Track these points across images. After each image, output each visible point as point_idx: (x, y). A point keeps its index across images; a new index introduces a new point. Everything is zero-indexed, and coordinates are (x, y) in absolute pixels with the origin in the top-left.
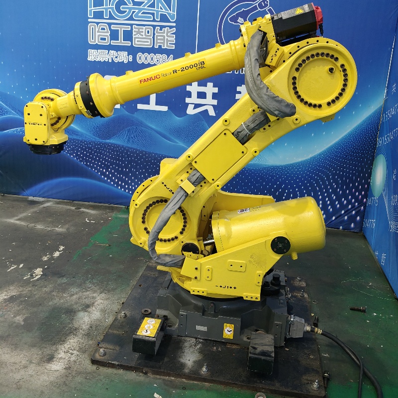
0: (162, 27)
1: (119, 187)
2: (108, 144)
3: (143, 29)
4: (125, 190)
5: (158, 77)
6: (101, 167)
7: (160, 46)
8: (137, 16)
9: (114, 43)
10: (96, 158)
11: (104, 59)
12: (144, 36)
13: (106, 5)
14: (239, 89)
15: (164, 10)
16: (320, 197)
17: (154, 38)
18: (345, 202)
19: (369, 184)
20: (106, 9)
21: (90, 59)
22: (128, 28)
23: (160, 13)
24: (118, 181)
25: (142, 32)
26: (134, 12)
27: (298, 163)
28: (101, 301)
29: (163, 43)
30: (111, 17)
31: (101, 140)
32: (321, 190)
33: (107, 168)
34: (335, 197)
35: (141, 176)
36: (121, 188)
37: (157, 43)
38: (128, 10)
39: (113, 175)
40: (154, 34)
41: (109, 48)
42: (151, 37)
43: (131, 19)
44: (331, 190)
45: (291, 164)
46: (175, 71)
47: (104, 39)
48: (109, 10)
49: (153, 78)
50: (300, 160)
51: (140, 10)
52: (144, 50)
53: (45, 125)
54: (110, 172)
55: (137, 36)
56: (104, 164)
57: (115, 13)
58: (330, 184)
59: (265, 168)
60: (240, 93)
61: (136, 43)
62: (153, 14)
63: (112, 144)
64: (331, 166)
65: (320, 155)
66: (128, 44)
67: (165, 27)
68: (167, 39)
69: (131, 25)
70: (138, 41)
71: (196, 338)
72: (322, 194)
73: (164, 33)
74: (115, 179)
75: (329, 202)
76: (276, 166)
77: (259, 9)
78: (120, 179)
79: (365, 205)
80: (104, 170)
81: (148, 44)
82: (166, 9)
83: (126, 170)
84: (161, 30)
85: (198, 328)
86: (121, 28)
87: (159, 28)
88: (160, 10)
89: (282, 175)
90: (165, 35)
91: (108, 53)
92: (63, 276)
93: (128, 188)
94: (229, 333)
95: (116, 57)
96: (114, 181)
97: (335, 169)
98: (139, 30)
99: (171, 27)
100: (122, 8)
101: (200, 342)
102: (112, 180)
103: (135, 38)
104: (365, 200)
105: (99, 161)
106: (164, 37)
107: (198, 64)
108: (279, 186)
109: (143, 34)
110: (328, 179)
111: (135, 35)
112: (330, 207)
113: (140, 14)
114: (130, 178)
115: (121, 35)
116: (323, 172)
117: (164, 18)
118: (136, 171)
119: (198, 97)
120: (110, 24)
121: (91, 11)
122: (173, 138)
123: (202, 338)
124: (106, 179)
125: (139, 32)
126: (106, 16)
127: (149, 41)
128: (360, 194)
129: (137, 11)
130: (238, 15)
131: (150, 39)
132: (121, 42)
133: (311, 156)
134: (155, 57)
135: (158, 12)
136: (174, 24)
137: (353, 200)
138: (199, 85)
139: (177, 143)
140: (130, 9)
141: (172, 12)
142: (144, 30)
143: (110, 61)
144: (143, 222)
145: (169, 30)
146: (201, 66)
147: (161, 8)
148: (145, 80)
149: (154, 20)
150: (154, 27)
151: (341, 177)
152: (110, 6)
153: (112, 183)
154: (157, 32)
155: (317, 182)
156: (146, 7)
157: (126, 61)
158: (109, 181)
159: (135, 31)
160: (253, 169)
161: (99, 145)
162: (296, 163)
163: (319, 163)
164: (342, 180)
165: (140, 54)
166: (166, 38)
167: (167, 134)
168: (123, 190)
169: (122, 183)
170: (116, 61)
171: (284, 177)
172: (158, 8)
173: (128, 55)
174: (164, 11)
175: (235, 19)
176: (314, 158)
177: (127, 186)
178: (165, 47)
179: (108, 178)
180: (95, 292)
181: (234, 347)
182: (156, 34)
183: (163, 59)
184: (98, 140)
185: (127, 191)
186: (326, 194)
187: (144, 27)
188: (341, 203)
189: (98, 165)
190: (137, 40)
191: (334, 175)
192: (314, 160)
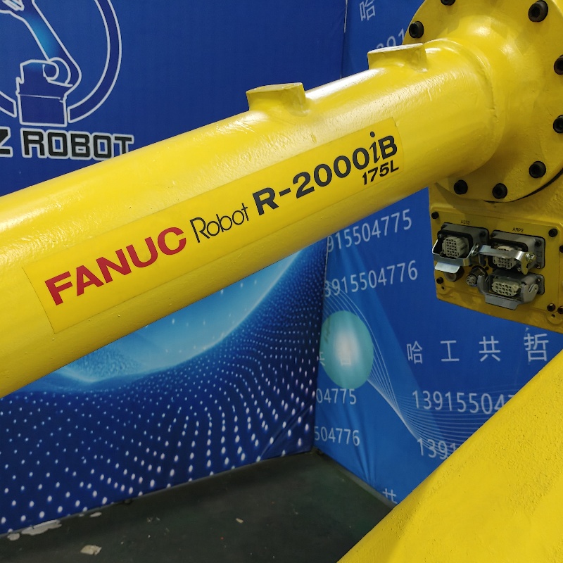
16: (248, 410)
18: (286, 406)
19: (317, 364)
27: (203, 355)
32: (247, 398)
34: (270, 404)
44: (263, 393)
45: (189, 362)
50: (205, 348)
58: (262, 382)
59: (136, 383)
64: (259, 348)
65: (239, 330)
72: (250, 405)
75: (261, 415)
76: (160, 373)
79: (314, 402)
89: (174, 388)
97: (267, 352)
104: (314, 393)
108: (171, 414)
110: (258, 374)
112: (264, 423)
116: (247, 363)
128: (306, 385)
133: (223, 335)
137: (298, 399)
151: (275, 363)
155: (240, 385)
160: (110, 393)
162: (198, 357)
163: (239, 347)
164: (278, 368)
171: (179, 392)
176: (229, 338)
186: (256, 403)
188: (280, 410)
191: (264, 363)
192: (229, 343)
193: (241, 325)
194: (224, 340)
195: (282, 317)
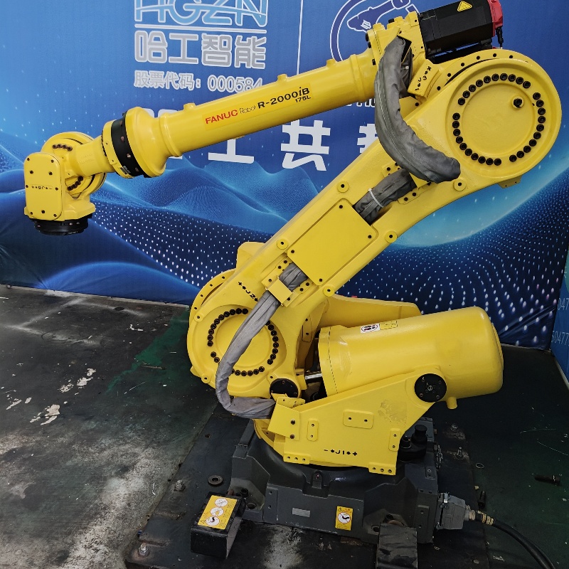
0: (245, 36)
1: (182, 277)
2: (164, 213)
3: (217, 38)
4: (190, 282)
5: (234, 113)
6: (154, 246)
7: (243, 65)
8: (207, 19)
9: (173, 60)
10: (147, 233)
11: (159, 85)
12: (219, 50)
13: (162, 3)
14: (362, 129)
15: (249, 10)
16: (487, 296)
17: (233, 52)
18: (525, 304)
19: (561, 277)
20: (162, 9)
21: (137, 84)
22: (196, 37)
23: (243, 14)
24: (180, 268)
25: (216, 43)
26: (203, 13)
27: (453, 243)
28: (147, 461)
29: (248, 60)
30: (169, 21)
31: (154, 207)
32: (487, 285)
33: (164, 248)
34: (508, 296)
35: (213, 261)
36: (184, 279)
37: (238, 60)
38: (194, 10)
39: (173, 258)
40: (234, 47)
41: (166, 68)
42: (230, 51)
43: (199, 23)
44: (502, 286)
45: (442, 245)
46: (261, 105)
47: (159, 55)
48: (165, 10)
49: (227, 115)
50: (456, 239)
51: (213, 10)
52: (218, 71)
53: (57, 189)
54: (168, 255)
55: (208, 50)
56: (159, 242)
57: (175, 15)
58: (502, 276)
59: (401, 251)
60: (364, 135)
61: (207, 60)
62: (232, 16)
63: (171, 212)
64: (502, 248)
65: (486, 231)
66: (195, 61)
67: (250, 35)
68: (254, 54)
69: (199, 33)
70: (209, 57)
71: (293, 528)
72: (489, 292)
73: (249, 44)
74: (175, 265)
75: (499, 304)
76: (418, 248)
77: (395, 8)
78: (183, 265)
79: (555, 308)
80: (159, 252)
81: (225, 62)
82: (252, 8)
83: (191, 251)
84: (244, 39)
85: (296, 511)
86: (184, 38)
87: (242, 37)
88: (243, 9)
89: (427, 262)
90: (251, 47)
91: (164, 76)
92: (90, 418)
93: (195, 279)
94: (344, 521)
95: (177, 82)
96: (173, 267)
97: (511, 254)
98: (211, 40)
99: (259, 36)
100: (186, 7)
101: (298, 534)
102: (170, 266)
103: (206, 52)
104: (555, 301)
105: (151, 238)
106: (249, 50)
107: (299, 93)
108: (423, 279)
109: (218, 46)
110: (500, 269)
111: (204, 48)
112: (500, 311)
113: (212, 17)
114: (197, 264)
115: (184, 49)
116: (491, 258)
117: (249, 22)
118: (206, 254)
119: (300, 142)
120: (167, 32)
121: (138, 11)
122: (261, 204)
123: (302, 527)
124: (161, 264)
125: (211, 44)
126: (162, 19)
127: (226, 56)
128: (548, 291)
129: (208, 11)
130: (363, 17)
131: (228, 54)
132: (184, 59)
134: (235, 81)
135: (239, 12)
136: (265, 32)
137: (537, 301)
138: (301, 124)
139: (268, 212)
140: (198, 8)
141: (260, 13)
142: (218, 41)
143: (168, 88)
144: (210, 344)
145: (256, 40)
146: (302, 96)
147: (245, 7)
148: (213, 117)
149: (234, 26)
150: (234, 35)
151: (519, 266)
152: (168, 5)
153: (171, 270)
154: (239, 44)
155: (482, 273)
156: (221, 6)
157: (191, 88)
158: (166, 267)
159: (205, 43)
161: (152, 213)
162: (450, 244)
163: (485, 244)
164: (520, 269)
165: (212, 77)
166: (252, 52)
167: (253, 199)
168: (187, 280)
169: (185, 271)
170: (176, 87)
171: (430, 265)
172: (239, 6)
173: (195, 79)
174: (249, 12)
175: (356, 23)
176: (477, 235)
177: (192, 276)
178: (251, 66)
179: (166, 262)
180: (138, 445)
181: (353, 543)
182: (237, 47)
183: (248, 85)
184: (150, 206)
185: (193, 283)
186: (495, 292)
187: (219, 36)
188: (518, 305)
189: (149, 244)
190: (207, 55)
191: (507, 263)
192: (477, 239)
193: (489, 228)
194: (473, 236)
195: (529, 229)
